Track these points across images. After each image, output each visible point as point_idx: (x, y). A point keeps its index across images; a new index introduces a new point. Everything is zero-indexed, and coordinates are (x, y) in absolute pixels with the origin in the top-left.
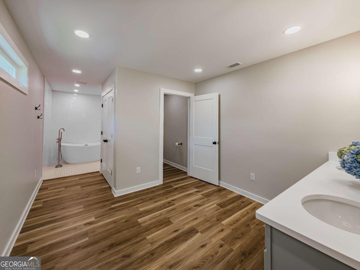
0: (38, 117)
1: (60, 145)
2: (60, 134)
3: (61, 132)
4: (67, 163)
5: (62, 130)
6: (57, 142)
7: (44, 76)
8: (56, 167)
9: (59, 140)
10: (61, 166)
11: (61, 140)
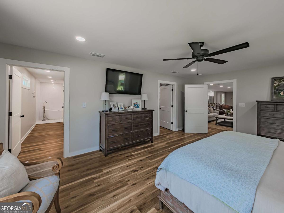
0: (34, 97)
1: (45, 110)
2: (44, 104)
3: (45, 104)
4: (48, 119)
5: (45, 103)
6: (43, 108)
7: (36, 78)
8: (43, 120)
9: (44, 107)
10: (45, 120)
11: (45, 107)
